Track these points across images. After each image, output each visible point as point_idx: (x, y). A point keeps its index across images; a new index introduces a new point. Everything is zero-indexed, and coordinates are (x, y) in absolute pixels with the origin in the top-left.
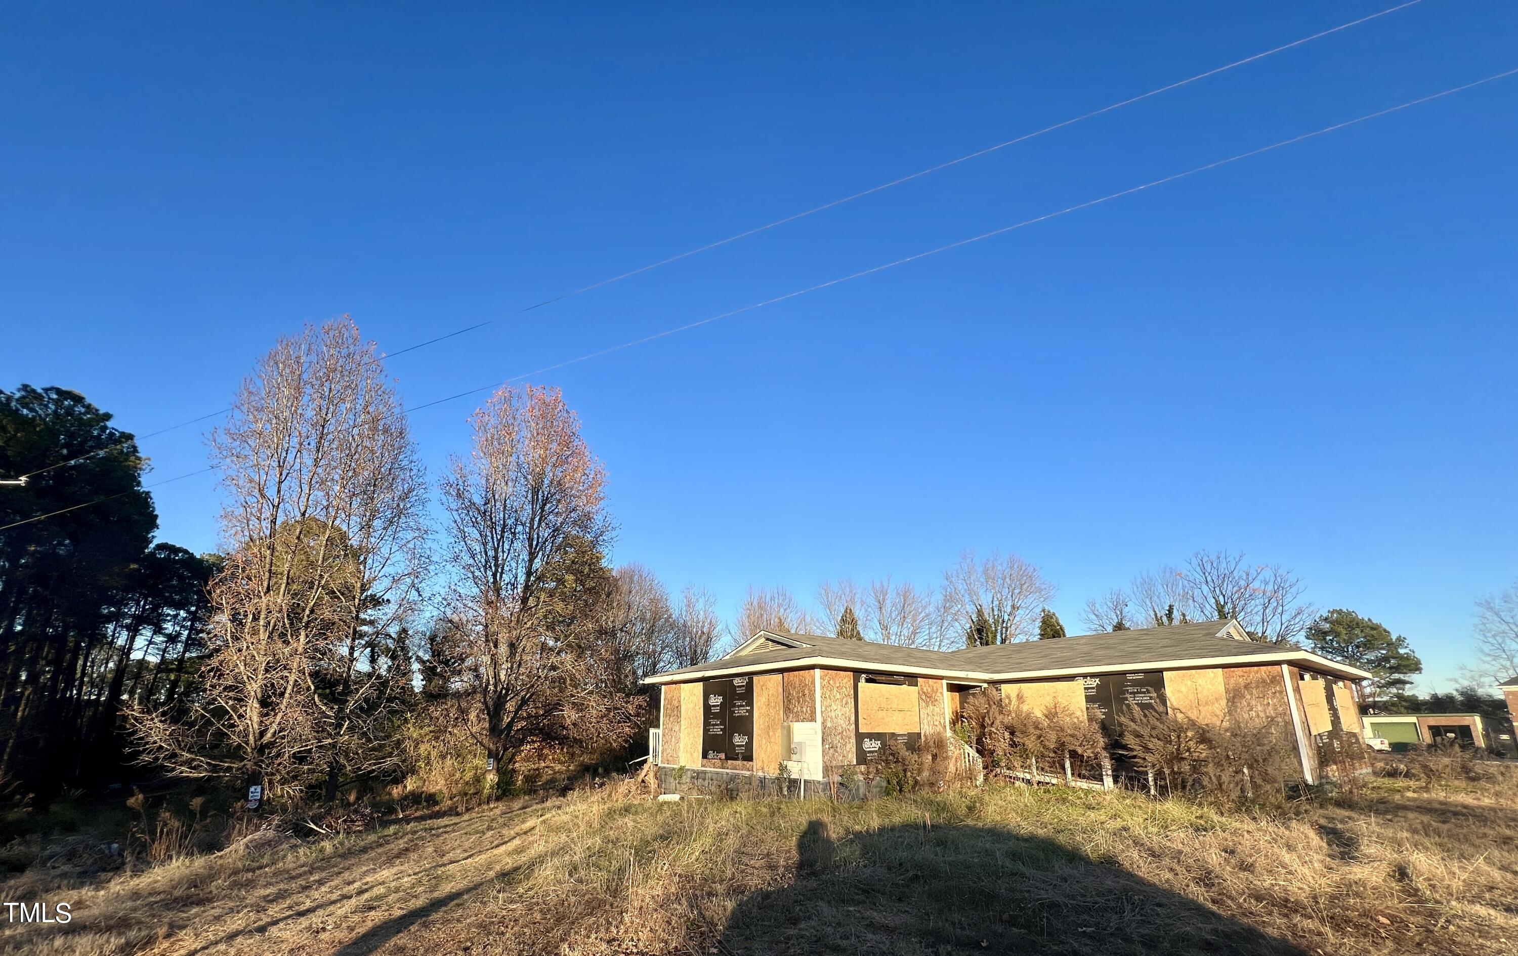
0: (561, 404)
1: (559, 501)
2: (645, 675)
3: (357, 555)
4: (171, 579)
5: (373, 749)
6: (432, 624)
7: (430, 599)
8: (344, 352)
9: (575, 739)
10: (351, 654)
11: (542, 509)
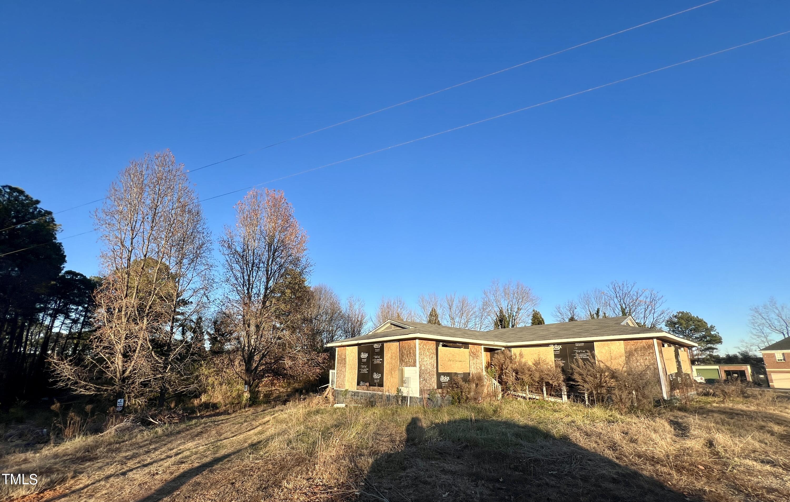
0: (284, 199)
1: (282, 251)
2: (328, 342)
3: (174, 278)
4: (74, 290)
5: (184, 380)
6: (215, 314)
7: (213, 301)
8: (167, 169)
9: (291, 375)
10: (172, 330)
11: (274, 255)
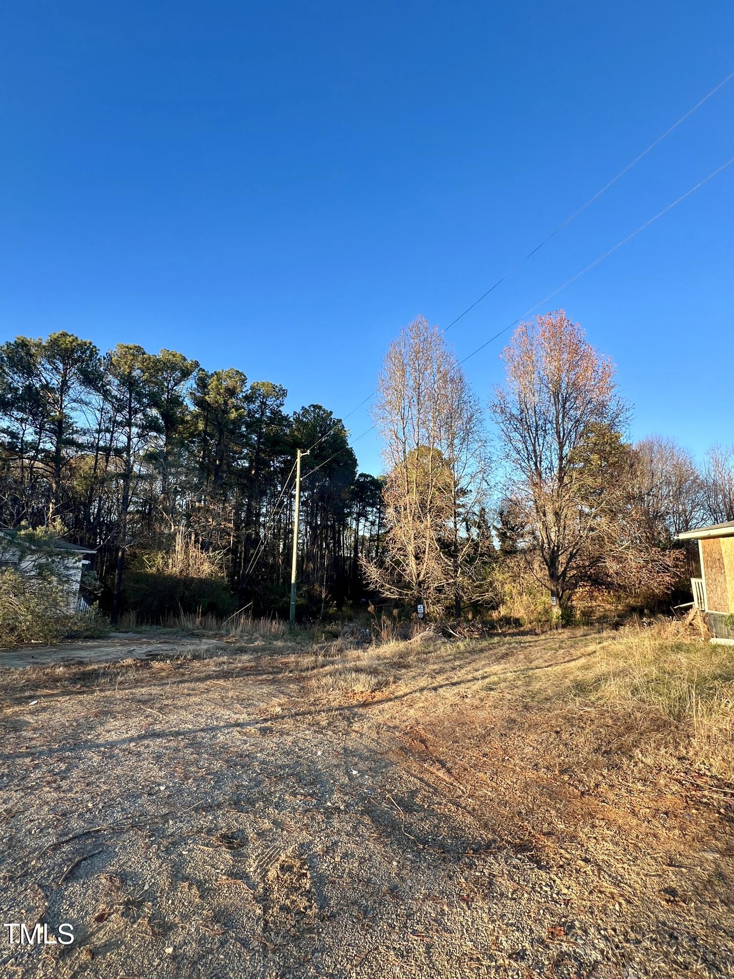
0: (566, 321)
1: (576, 398)
5: (477, 587)
6: (499, 503)
7: (495, 486)
9: (619, 585)
10: (455, 526)
